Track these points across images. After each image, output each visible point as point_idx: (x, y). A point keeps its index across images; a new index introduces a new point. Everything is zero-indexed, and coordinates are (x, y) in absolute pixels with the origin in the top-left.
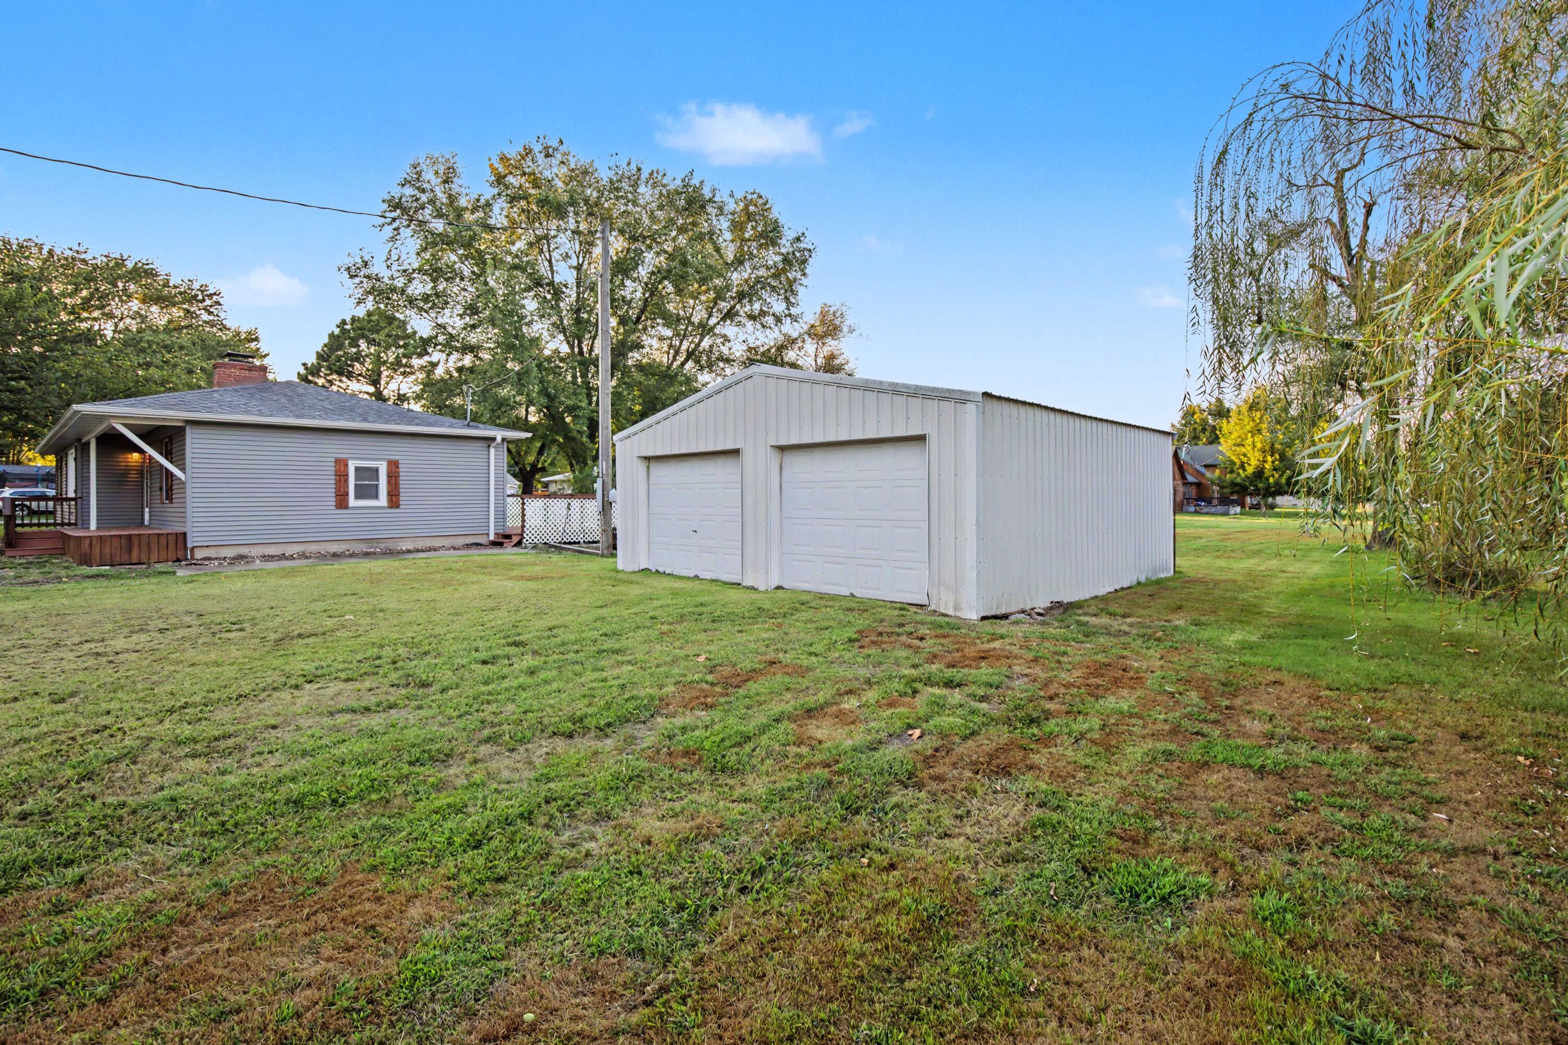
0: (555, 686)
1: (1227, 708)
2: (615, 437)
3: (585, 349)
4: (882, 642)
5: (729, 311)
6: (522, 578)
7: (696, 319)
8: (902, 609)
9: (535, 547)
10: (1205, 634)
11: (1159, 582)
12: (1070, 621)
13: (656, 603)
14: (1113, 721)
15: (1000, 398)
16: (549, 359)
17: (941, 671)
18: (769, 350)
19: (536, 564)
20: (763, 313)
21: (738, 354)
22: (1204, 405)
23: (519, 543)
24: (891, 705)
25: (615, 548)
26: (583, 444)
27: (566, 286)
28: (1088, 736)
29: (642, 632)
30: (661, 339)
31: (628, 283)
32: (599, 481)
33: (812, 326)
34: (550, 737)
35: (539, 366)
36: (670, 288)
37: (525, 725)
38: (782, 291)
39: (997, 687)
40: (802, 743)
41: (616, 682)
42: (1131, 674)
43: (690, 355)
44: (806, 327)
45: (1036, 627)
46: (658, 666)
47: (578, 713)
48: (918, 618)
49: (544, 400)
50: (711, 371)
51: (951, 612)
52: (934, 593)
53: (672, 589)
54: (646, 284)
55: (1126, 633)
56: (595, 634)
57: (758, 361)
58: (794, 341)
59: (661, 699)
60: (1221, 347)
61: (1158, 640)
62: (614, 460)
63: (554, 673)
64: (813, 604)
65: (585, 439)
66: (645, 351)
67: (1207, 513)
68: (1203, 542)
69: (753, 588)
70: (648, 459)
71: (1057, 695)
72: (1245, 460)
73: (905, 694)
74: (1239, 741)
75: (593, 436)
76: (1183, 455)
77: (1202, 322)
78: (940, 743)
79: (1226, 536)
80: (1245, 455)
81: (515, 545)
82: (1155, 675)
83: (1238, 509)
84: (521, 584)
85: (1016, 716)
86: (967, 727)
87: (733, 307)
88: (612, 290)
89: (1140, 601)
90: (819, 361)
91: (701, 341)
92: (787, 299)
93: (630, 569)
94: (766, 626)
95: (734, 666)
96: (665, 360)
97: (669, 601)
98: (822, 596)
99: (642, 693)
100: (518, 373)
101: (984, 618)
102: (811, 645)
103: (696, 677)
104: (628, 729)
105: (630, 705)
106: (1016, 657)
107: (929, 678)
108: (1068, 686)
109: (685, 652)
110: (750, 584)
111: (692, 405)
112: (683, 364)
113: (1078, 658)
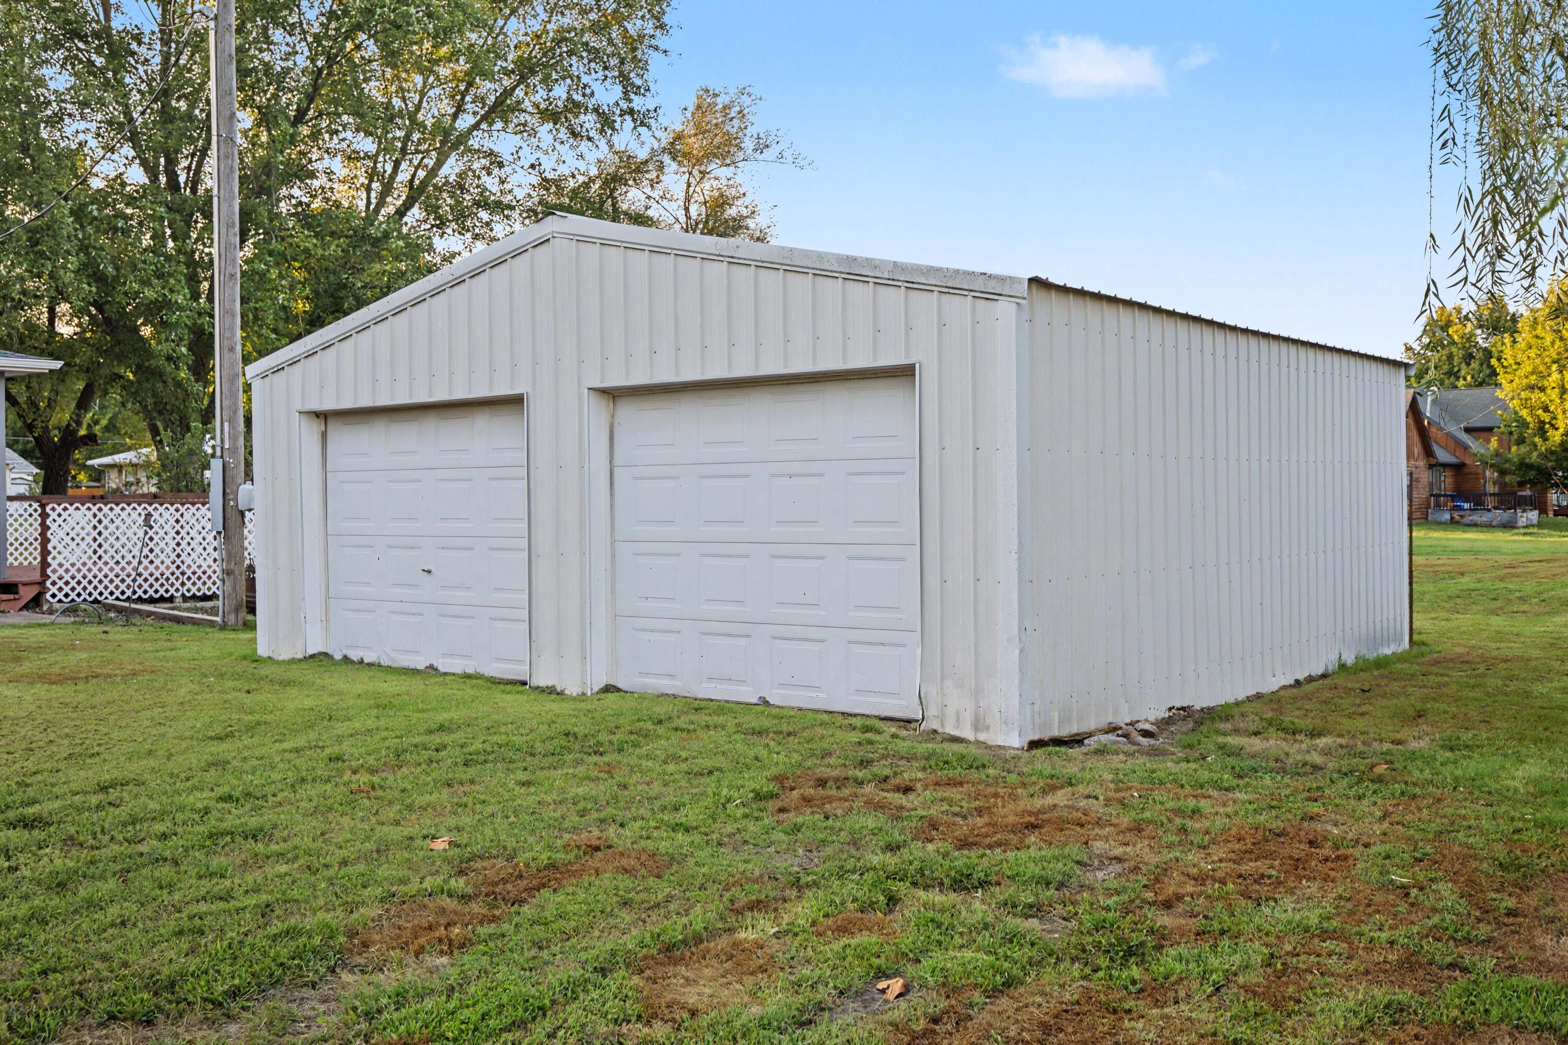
0: (113, 911)
1: (1511, 913)
2: (252, 370)
3: (182, 179)
4: (829, 799)
5: (499, 102)
6: (44, 678)
7: (427, 117)
8: (867, 729)
9: (72, 610)
10: (1471, 766)
11: (1381, 663)
12: (1209, 745)
13: (342, 728)
14: (1288, 948)
15: (1064, 290)
16: (101, 198)
17: (945, 855)
18: (586, 185)
19: (73, 647)
20: (574, 107)
21: (520, 194)
22: (1468, 307)
23: (36, 602)
24: (843, 930)
25: (252, 609)
26: (179, 384)
27: (138, 39)
28: (1241, 980)
29: (312, 790)
30: (352, 157)
31: (277, 35)
32: (216, 464)
33: (679, 137)
34: (102, 1025)
35: (78, 213)
36: (371, 49)
37: (46, 1000)
38: (614, 62)
39: (1061, 886)
40: (655, 1016)
41: (251, 900)
42: (1326, 851)
43: (415, 194)
44: (666, 139)
45: (1141, 760)
46: (344, 863)
47: (166, 971)
48: (903, 746)
49: (88, 289)
50: (462, 230)
51: (967, 733)
52: (932, 691)
53: (376, 695)
54: (316, 37)
55: (1316, 768)
56: (199, 799)
57: (562, 208)
58: (639, 168)
59: (352, 934)
60: (1496, 190)
61: (1380, 780)
62: (248, 421)
63: (112, 884)
64: (681, 722)
65: (183, 374)
66: (316, 183)
67: (1475, 525)
68: (1465, 582)
69: (551, 691)
70: (323, 416)
71: (1179, 898)
72: (1546, 417)
73: (872, 905)
74: (1531, 978)
75: (201, 369)
76: (1428, 409)
77: (1460, 140)
78: (943, 1004)
79: (1512, 570)
80: (1546, 409)
81: (26, 607)
82: (1374, 849)
83: (1533, 515)
84: (40, 690)
85: (1098, 946)
86: (998, 971)
87: (508, 92)
88: (240, 50)
89: (1344, 703)
90: (694, 210)
91: (439, 164)
92: (624, 78)
93: (284, 655)
94: (581, 770)
95: (510, 859)
96: (362, 205)
97: (370, 723)
98: (698, 706)
99: (309, 923)
100: (27, 228)
101: (1035, 745)
102: (676, 809)
103: (427, 884)
104: (278, 1002)
105: (284, 951)
106: (1098, 823)
107: (921, 871)
108: (1201, 879)
109: (407, 831)
110: (542, 683)
111: (418, 302)
112: (401, 212)
113: (1219, 823)
